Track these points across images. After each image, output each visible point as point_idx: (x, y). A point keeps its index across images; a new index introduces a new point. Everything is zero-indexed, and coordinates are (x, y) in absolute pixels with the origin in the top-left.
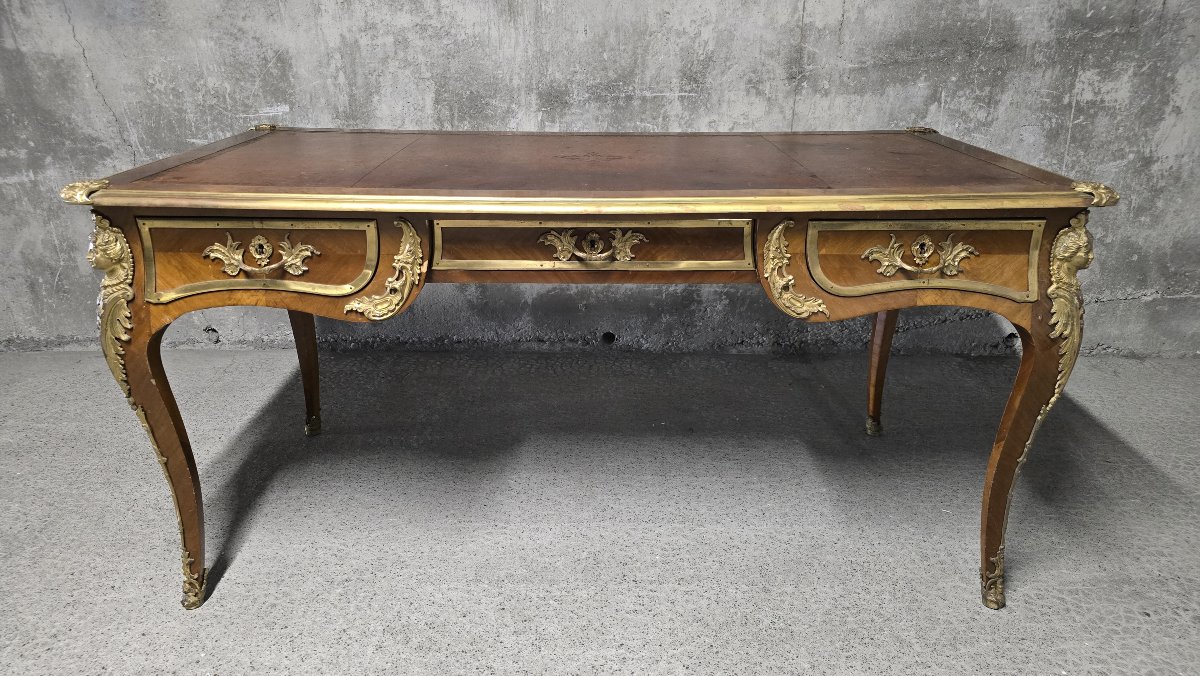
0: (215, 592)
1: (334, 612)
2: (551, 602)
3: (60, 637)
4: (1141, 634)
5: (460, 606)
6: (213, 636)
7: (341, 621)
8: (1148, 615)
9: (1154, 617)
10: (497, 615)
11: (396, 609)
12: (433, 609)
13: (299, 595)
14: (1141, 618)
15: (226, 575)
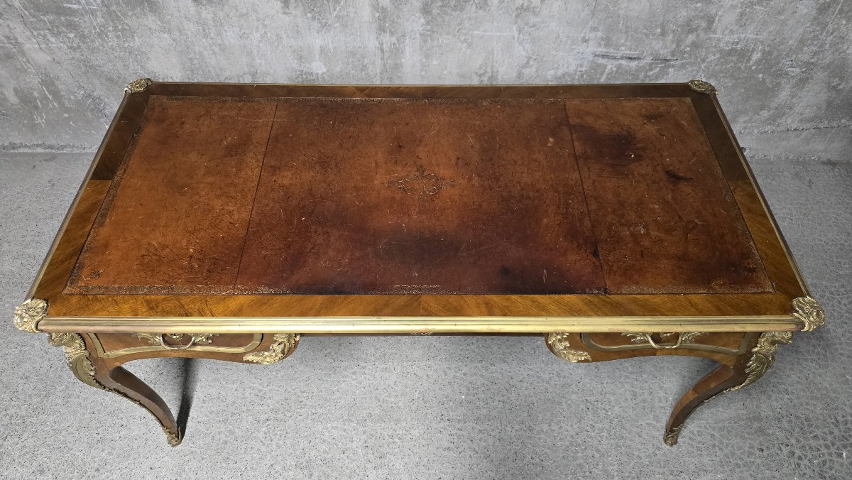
0: (187, 431)
1: (263, 449)
2: (397, 440)
3: (102, 471)
4: (753, 468)
5: (341, 444)
6: (193, 469)
7: (269, 457)
8: (762, 450)
9: (765, 453)
10: (364, 451)
11: (301, 446)
12: (324, 447)
13: (240, 434)
14: (757, 452)
15: (191, 414)
